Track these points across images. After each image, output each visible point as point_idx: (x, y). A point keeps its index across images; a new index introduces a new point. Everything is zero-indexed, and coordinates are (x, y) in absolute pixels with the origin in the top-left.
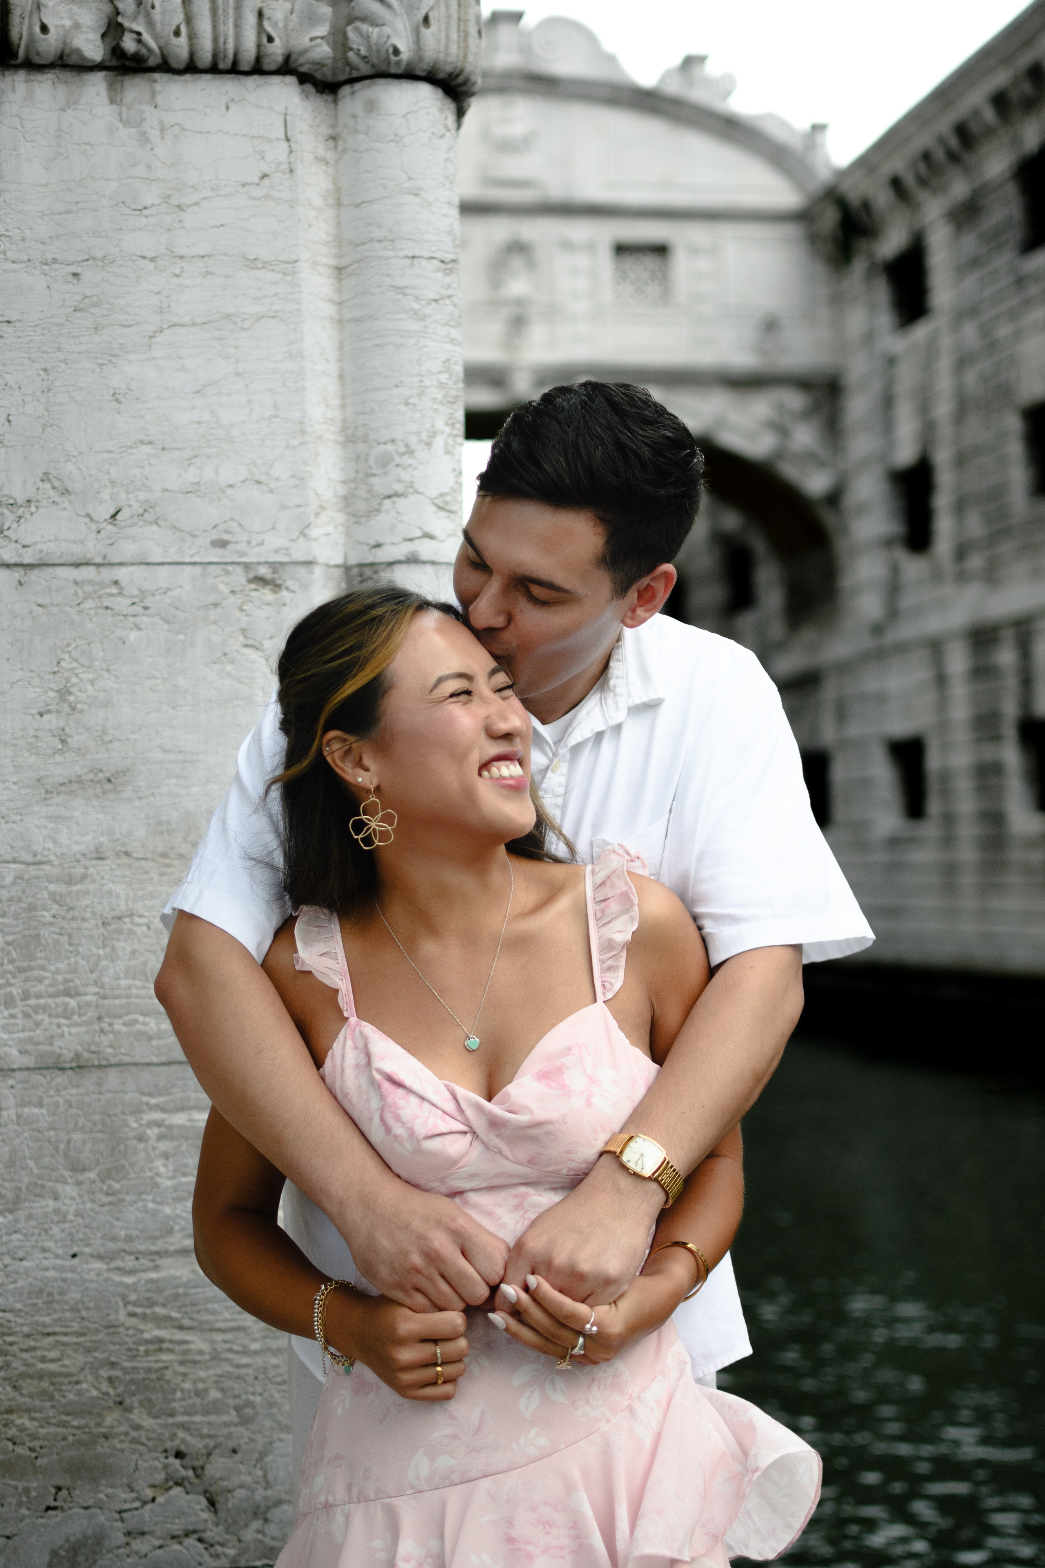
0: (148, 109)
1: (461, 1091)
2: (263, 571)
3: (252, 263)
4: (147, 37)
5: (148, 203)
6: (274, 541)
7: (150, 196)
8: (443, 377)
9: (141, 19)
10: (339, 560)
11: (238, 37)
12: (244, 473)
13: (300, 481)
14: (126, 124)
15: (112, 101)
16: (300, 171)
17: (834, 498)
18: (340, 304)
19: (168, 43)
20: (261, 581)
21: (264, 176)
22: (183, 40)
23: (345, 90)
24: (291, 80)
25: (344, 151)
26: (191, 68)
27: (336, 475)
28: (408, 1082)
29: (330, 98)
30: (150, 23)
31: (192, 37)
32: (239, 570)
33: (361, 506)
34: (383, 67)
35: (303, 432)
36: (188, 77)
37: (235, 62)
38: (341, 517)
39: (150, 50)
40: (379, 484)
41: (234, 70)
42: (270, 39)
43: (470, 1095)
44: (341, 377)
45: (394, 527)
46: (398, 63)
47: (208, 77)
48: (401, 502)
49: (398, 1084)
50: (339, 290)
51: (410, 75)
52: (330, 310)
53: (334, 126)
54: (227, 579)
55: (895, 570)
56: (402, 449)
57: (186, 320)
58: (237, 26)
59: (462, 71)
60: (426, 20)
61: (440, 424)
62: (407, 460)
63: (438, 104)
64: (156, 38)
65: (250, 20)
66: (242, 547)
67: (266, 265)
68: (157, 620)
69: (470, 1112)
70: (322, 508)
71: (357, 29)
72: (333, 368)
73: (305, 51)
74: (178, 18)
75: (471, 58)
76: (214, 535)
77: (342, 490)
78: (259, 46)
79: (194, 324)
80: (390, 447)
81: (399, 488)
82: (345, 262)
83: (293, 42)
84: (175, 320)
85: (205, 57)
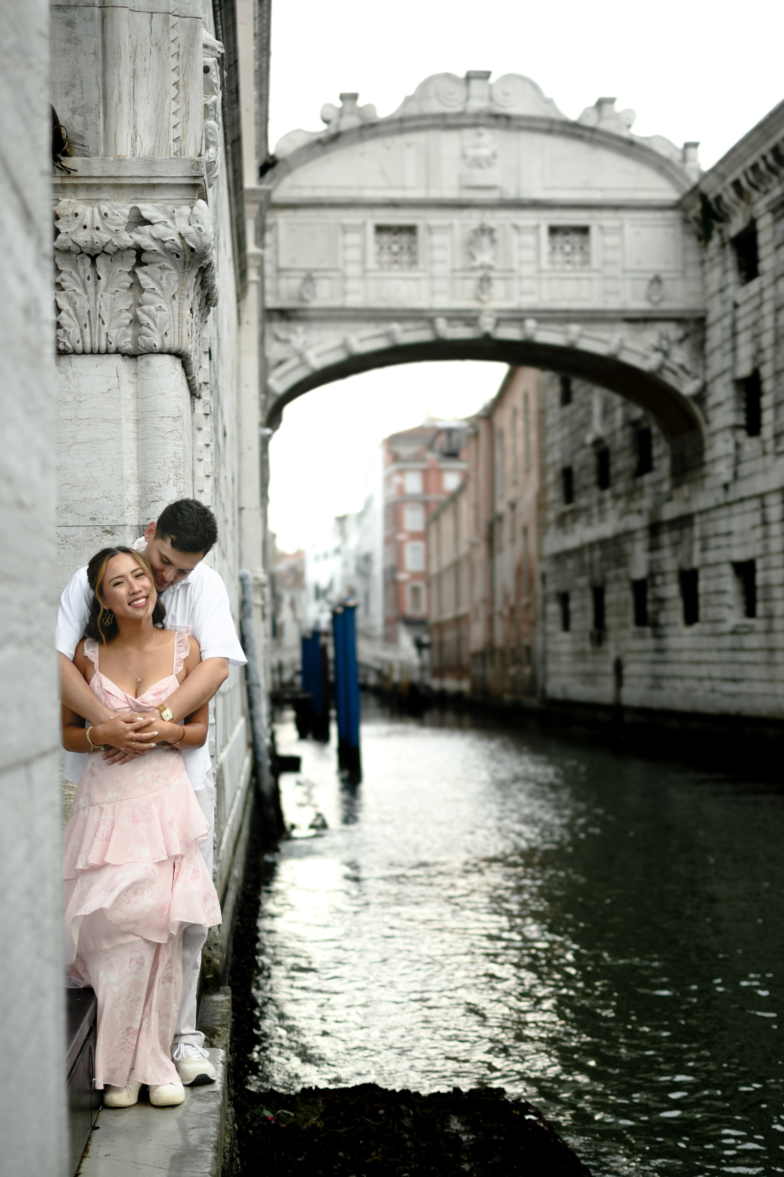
0: (69, 368)
1: (128, 696)
2: (108, 528)
3: (105, 420)
4: (68, 344)
5: (68, 400)
6: (112, 518)
7: (69, 398)
8: (173, 459)
9: (66, 338)
10: (137, 524)
11: (99, 342)
12: (102, 494)
13: (121, 497)
14: (61, 373)
15: (57, 365)
16: (122, 387)
17: (700, 397)
18: (138, 433)
19: (75, 345)
20: (107, 532)
21: (109, 390)
22: (80, 344)
23: (139, 358)
24: (119, 355)
25: (139, 379)
26: (84, 353)
27: (136, 493)
28: (113, 693)
29: (135, 360)
30: (69, 339)
31: (83, 343)
32: (99, 528)
33: (144, 505)
34: (151, 351)
35: (122, 479)
36: (83, 356)
37: (99, 351)
38: (137, 509)
39: (69, 348)
40: (150, 497)
41: (99, 353)
42: (111, 343)
43: (131, 697)
44: (138, 459)
45: (154, 512)
46: (156, 350)
47: (90, 355)
48: (157, 503)
49: (110, 694)
50: (137, 428)
51: (161, 353)
52: (134, 435)
53: (136, 370)
54: (95, 531)
55: (738, 446)
56: (158, 485)
57: (82, 441)
58: (99, 339)
59: (180, 350)
60: (166, 334)
61: (171, 476)
62: (159, 489)
63: (172, 361)
64: (71, 343)
65: (104, 336)
66: (101, 520)
67: (110, 421)
68: (71, 546)
69: (131, 702)
70: (130, 505)
71: (141, 338)
72: (135, 456)
73: (123, 347)
74: (79, 337)
75: (184, 345)
76: (91, 516)
77: (137, 499)
78: (107, 345)
79: (84, 442)
80: (153, 484)
81: (156, 499)
82: (139, 418)
83: (119, 343)
84: (78, 441)
85: (88, 349)
